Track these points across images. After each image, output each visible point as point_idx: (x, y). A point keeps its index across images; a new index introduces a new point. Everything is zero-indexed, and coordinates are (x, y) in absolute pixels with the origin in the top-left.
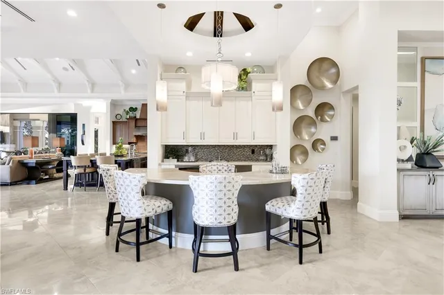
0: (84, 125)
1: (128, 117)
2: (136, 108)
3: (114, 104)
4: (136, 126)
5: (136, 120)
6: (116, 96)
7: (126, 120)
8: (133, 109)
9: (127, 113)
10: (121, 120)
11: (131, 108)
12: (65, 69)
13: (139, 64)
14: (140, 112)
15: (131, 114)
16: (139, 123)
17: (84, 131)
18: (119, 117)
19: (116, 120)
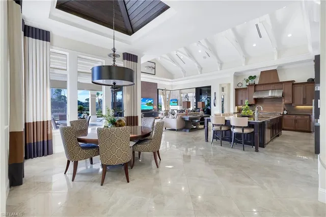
0: (215, 93)
1: (248, 84)
2: (255, 76)
3: (237, 76)
4: (255, 91)
5: (255, 85)
6: (239, 69)
7: (246, 87)
8: (251, 78)
9: (247, 81)
10: (242, 87)
11: (250, 77)
12: (205, 58)
13: (261, 37)
14: (258, 79)
15: (251, 82)
16: (258, 88)
17: (215, 98)
18: (240, 85)
19: (238, 88)
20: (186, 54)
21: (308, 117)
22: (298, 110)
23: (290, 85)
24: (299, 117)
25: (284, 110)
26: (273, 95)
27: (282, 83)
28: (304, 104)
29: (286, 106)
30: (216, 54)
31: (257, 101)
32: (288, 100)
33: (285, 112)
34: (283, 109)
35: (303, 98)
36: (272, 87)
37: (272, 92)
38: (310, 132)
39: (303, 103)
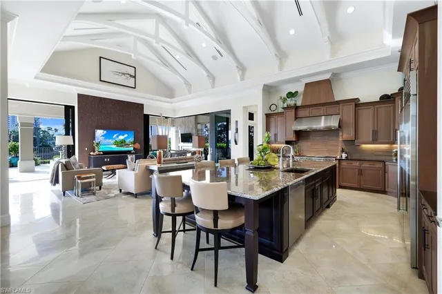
0: (237, 122)
1: (285, 106)
2: (297, 92)
3: (268, 90)
4: (296, 118)
5: (296, 108)
7: (283, 110)
8: (291, 95)
9: (284, 100)
10: (276, 111)
11: (290, 93)
12: (214, 58)
13: (301, 13)
14: (302, 97)
15: (290, 102)
16: (301, 113)
17: (237, 129)
18: (273, 107)
19: (270, 112)
20: (182, 50)
21: (381, 165)
22: (364, 151)
23: (352, 107)
24: (366, 165)
25: (343, 151)
26: (328, 125)
27: (338, 103)
28: (375, 141)
29: (346, 145)
30: (231, 51)
31: (300, 135)
32: (347, 134)
33: (344, 156)
34: (340, 149)
35: (373, 131)
36: (322, 110)
37: (325, 120)
38: (384, 192)
39: (373, 140)
